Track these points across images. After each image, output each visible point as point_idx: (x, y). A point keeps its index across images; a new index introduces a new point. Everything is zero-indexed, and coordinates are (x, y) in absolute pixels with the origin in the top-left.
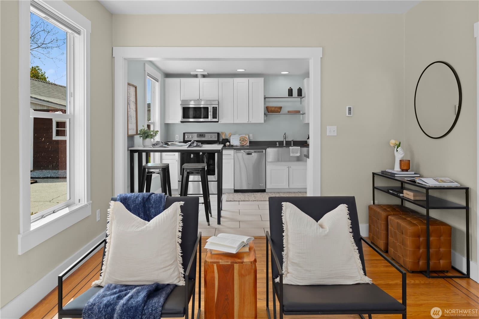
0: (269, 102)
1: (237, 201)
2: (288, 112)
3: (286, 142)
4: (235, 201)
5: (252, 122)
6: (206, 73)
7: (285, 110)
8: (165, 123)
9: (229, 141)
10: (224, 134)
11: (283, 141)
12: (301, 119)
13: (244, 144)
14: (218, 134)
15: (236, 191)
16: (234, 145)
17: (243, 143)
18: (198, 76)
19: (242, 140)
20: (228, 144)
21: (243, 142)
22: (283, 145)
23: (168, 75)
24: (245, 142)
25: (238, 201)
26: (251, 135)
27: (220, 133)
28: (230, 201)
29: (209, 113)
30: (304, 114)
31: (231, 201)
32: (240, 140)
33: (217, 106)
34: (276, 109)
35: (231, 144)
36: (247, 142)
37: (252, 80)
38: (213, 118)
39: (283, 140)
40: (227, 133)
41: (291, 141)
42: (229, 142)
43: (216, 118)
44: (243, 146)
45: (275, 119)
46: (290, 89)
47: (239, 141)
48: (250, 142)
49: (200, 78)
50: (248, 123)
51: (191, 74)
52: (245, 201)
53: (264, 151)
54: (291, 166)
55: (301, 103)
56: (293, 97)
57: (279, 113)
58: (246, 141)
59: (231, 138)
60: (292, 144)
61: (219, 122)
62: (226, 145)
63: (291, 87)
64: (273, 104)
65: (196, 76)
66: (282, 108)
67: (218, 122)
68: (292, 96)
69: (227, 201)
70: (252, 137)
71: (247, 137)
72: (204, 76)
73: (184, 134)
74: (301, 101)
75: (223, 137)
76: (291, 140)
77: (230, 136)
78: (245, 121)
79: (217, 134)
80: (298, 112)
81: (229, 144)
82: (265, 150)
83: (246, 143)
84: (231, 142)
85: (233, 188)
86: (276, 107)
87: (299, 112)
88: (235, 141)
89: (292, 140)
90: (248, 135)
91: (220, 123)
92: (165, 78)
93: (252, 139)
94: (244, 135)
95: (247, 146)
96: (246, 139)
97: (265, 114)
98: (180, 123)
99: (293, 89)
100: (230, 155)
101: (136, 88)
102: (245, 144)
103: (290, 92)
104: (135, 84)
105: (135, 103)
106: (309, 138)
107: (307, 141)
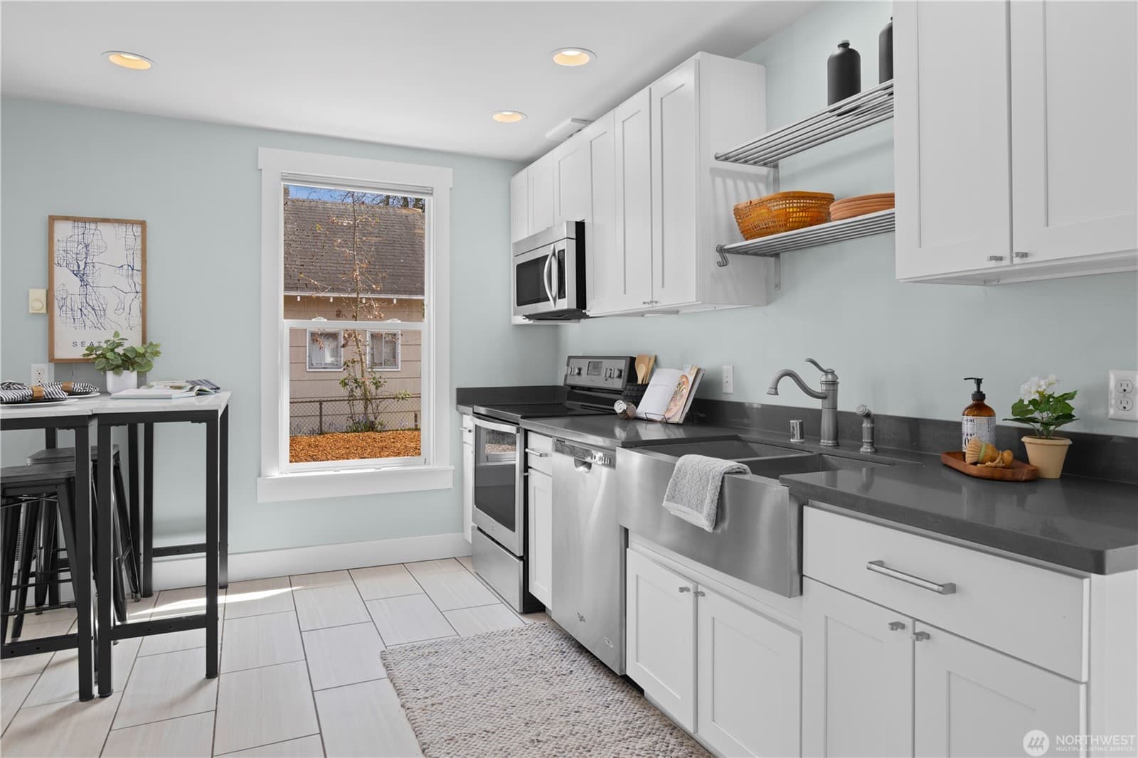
13: (670, 415)
14: (632, 362)
17: (671, 410)
21: (671, 405)
24: (676, 406)
26: (728, 371)
33: (565, 245)
36: (682, 402)
38: (561, 295)
43: (565, 296)
58: (682, 397)
63: (846, 43)
70: (731, 380)
71: (692, 378)
73: (569, 360)
79: (626, 361)
83: (677, 409)
91: (591, 314)
93: (734, 395)
94: (687, 371)
96: (684, 391)
102: (673, 412)
105: (140, 269)
106: (979, 406)
107: (959, 424)
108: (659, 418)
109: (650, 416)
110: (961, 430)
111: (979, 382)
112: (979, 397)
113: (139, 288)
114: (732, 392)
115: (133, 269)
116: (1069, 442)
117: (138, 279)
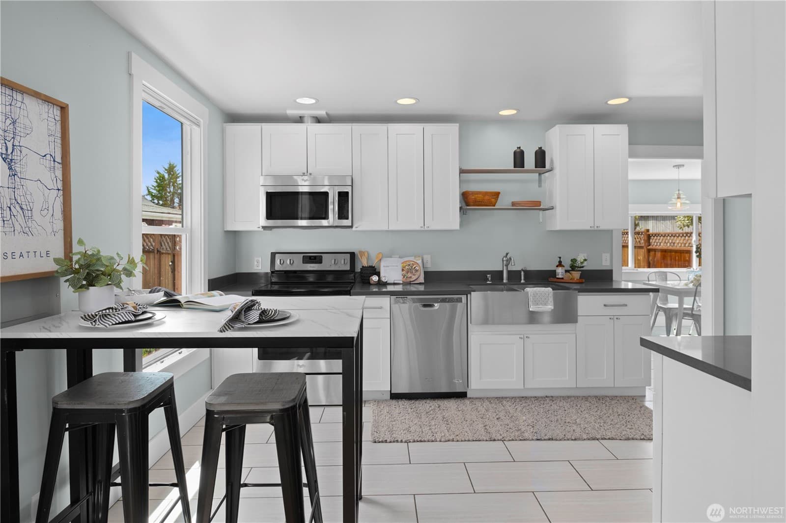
0: (468, 181)
1: (402, 441)
2: (513, 204)
3: (509, 272)
4: (397, 441)
5: (430, 228)
6: (322, 113)
7: (504, 201)
8: (225, 230)
9: (377, 270)
10: (366, 254)
11: (502, 272)
12: (541, 220)
13: (412, 280)
14: (353, 255)
15: (395, 396)
16: (388, 282)
17: (411, 277)
18: (306, 119)
19: (408, 269)
20: (375, 278)
21: (409, 275)
22: (503, 279)
23: (234, 118)
24: (414, 275)
25: (406, 442)
26: (427, 258)
27: (356, 252)
28: (382, 442)
29: (331, 207)
30: (553, 209)
31: (386, 441)
32: (403, 270)
33: (348, 189)
34: (487, 197)
35: (383, 279)
36: (418, 273)
37: (430, 128)
38: (340, 217)
39: (502, 269)
40: (373, 254)
41: (519, 272)
42: (378, 274)
43: (347, 218)
44: (410, 283)
45: (485, 220)
46: (518, 150)
47: (400, 272)
48: (427, 274)
49: (309, 124)
50: (423, 229)
51: (286, 113)
52: (425, 441)
53: (464, 297)
54: (530, 336)
55: (540, 186)
56: (525, 169)
57: (494, 206)
58: (417, 271)
59: (382, 264)
60: (522, 278)
61: (354, 229)
62: (372, 282)
63: (520, 148)
64: (480, 185)
65: (300, 120)
66: (500, 195)
67: (351, 227)
68: (524, 167)
69: (375, 442)
70: (429, 262)
71: (420, 262)
72: (318, 120)
73: (273, 255)
74: (540, 181)
75: (363, 262)
76: (519, 269)
77: (380, 260)
78: (417, 226)
79: (349, 255)
80: (535, 205)
81: (377, 278)
82: (466, 296)
83: (417, 276)
84: (382, 274)
85: (390, 390)
86: (486, 193)
87: (538, 203)
88: (391, 272)
89: (522, 270)
90: (421, 259)
91: (357, 229)
92: (225, 124)
93: (431, 268)
94: (412, 259)
95: (420, 284)
96: (417, 268)
97: (461, 208)
98: (261, 229)
99: (524, 151)
100: (381, 308)
101: (64, 109)
102: (414, 278)
103: (519, 158)
104: (62, 98)
105: (60, 161)
106: (560, 264)
107: (555, 271)
108: (401, 282)
109: (396, 282)
110: (556, 273)
111: (560, 258)
112: (560, 262)
113: (60, 186)
114: (430, 266)
115: (54, 161)
116: (580, 272)
117: (59, 173)
